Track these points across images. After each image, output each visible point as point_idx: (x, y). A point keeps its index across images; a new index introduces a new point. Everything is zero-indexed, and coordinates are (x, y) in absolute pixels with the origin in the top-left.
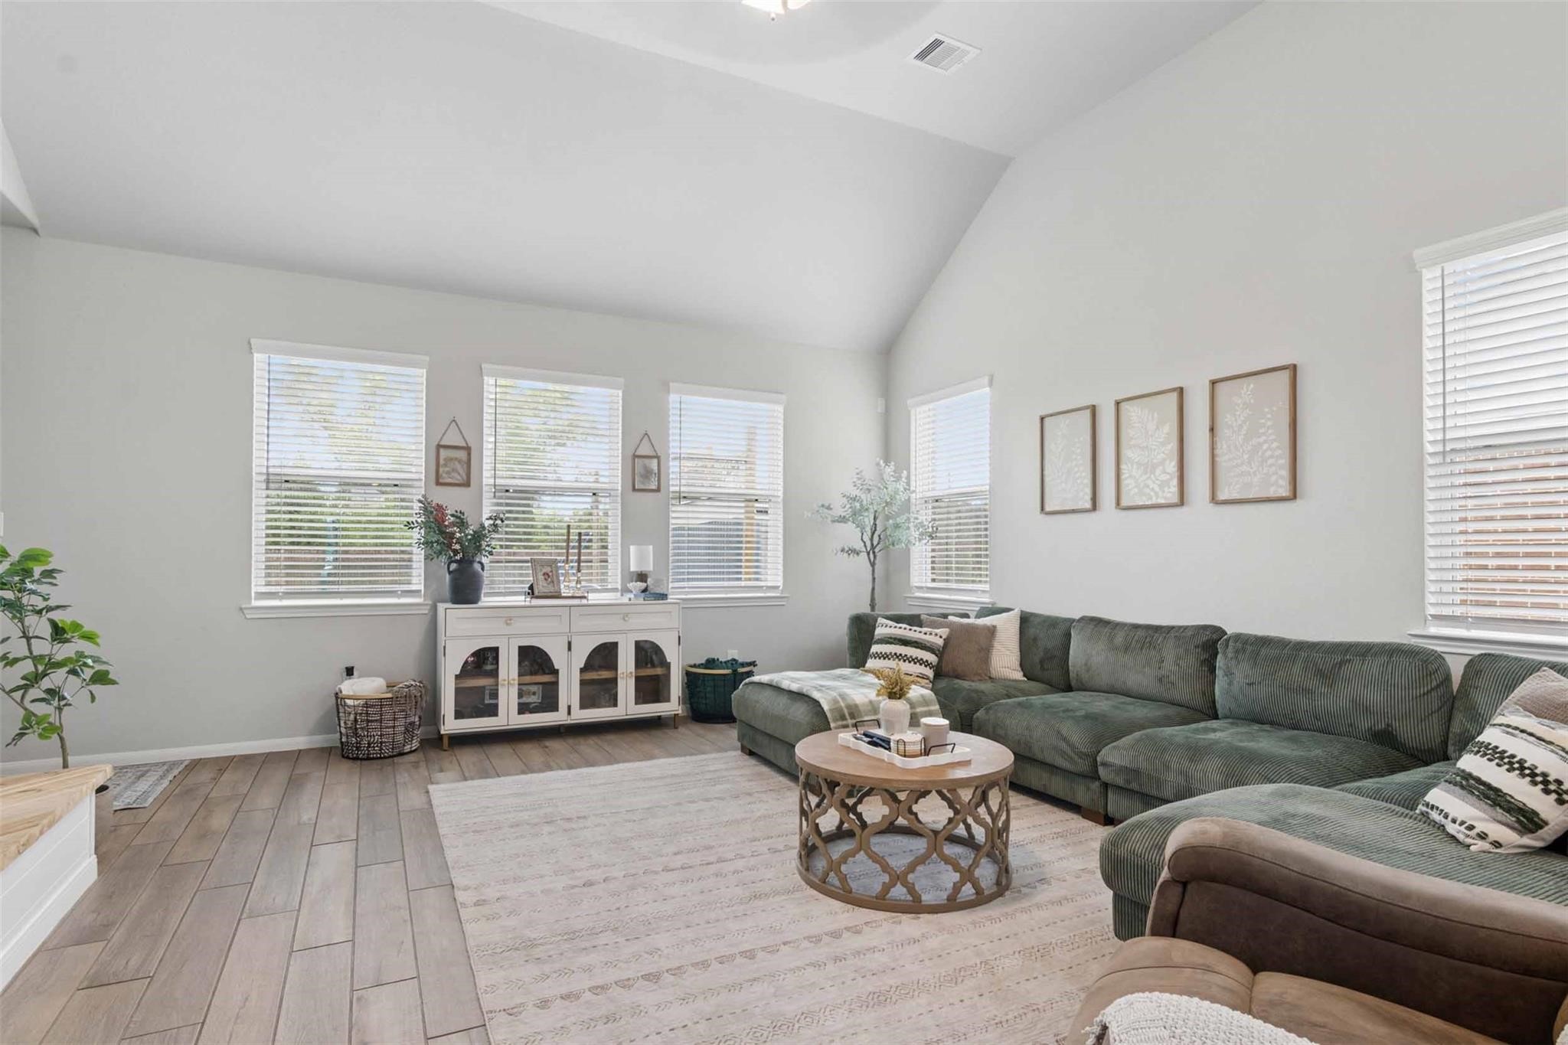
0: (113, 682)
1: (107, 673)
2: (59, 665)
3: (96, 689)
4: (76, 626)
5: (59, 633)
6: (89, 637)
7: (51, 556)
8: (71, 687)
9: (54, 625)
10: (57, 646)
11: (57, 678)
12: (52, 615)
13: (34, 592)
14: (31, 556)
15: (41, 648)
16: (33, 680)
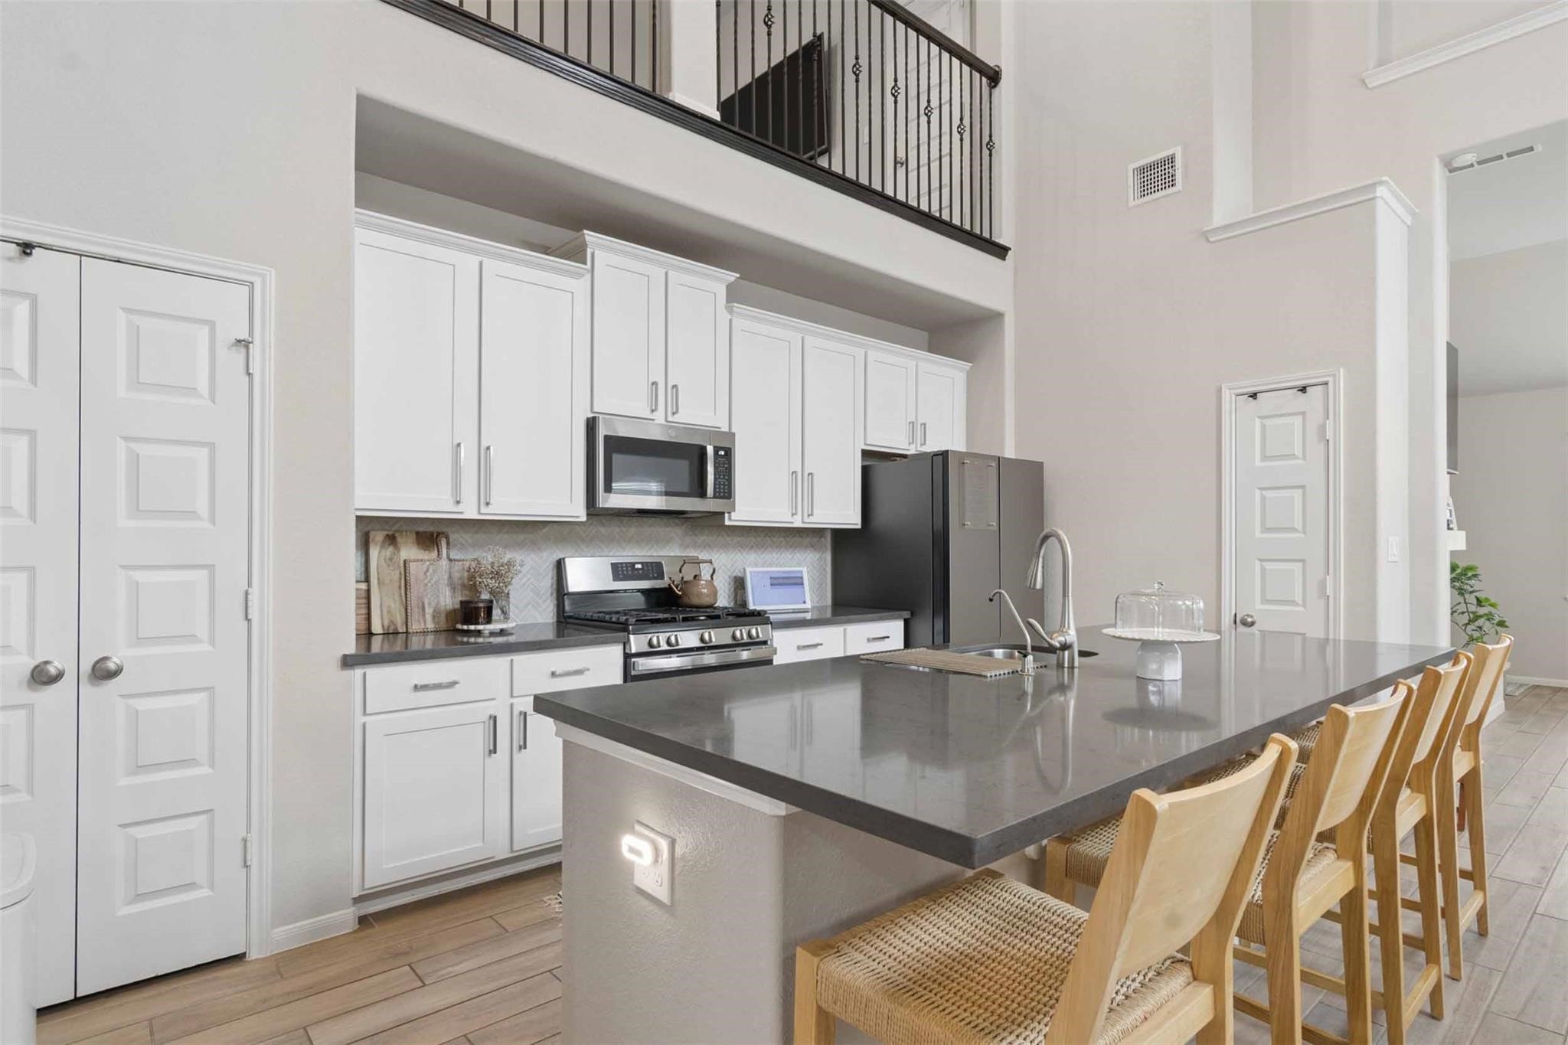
0: (1507, 627)
1: (1504, 622)
2: (1481, 616)
3: (1499, 629)
4: (1487, 600)
5: (1479, 602)
6: (1492, 605)
7: (1477, 568)
8: (1487, 626)
9: (1478, 599)
10: (1479, 608)
11: (1480, 622)
12: (1477, 594)
13: (1466, 584)
14: (1470, 568)
15: (1472, 608)
16: (1471, 621)
